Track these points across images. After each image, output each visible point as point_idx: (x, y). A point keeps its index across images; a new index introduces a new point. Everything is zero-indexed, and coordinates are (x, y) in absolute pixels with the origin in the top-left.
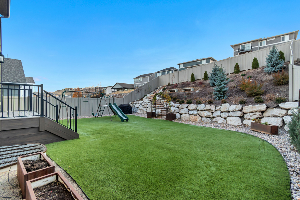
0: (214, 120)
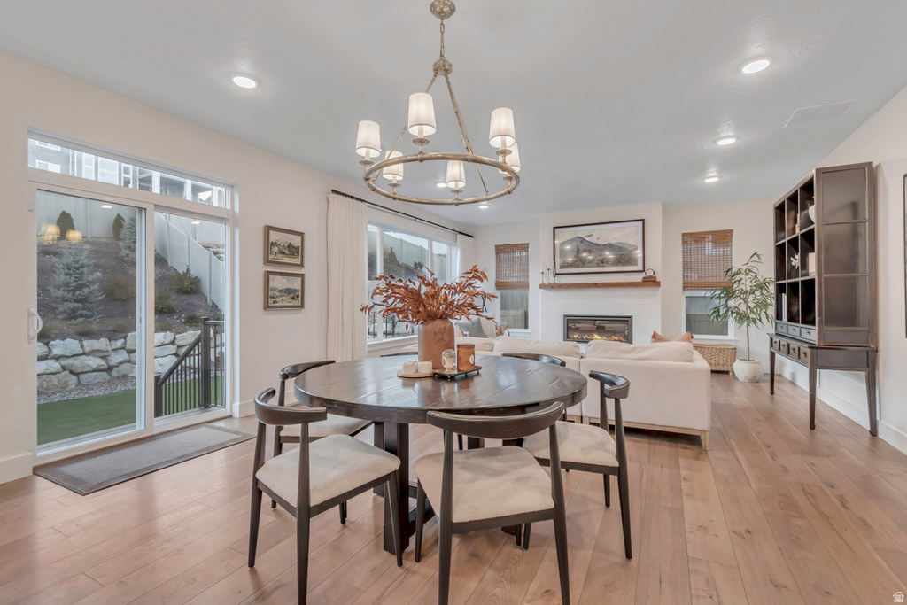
0: (114, 373)
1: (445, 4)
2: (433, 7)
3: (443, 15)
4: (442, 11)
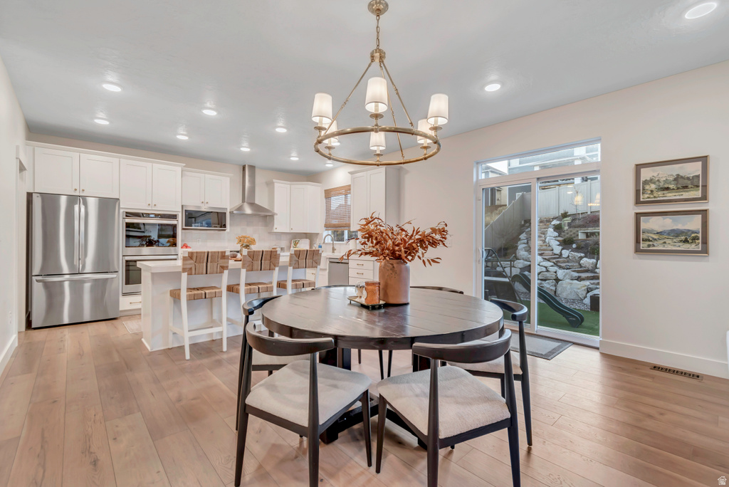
1: (380, 3)
2: (370, 5)
3: (378, 12)
4: (379, 10)
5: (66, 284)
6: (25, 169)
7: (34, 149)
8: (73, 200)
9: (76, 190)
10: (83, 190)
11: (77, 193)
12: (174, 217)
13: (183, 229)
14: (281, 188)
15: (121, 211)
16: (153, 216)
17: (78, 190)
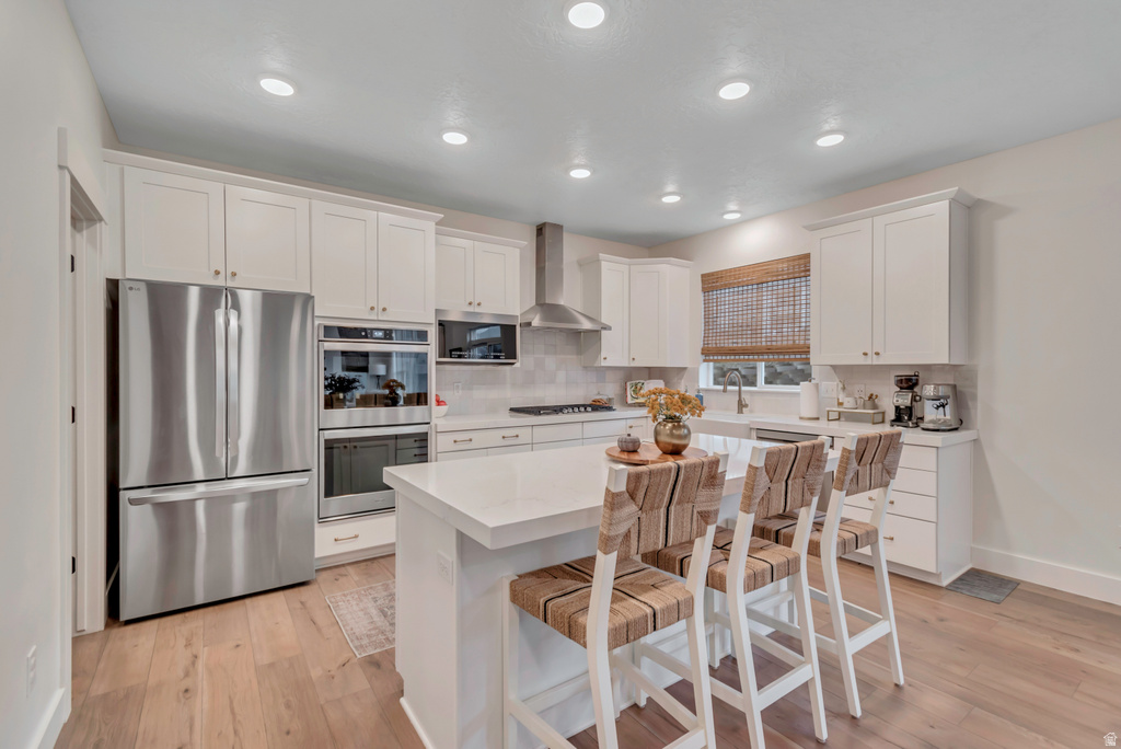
5: (200, 507)
6: (101, 219)
7: (122, 172)
8: (211, 296)
9: (217, 273)
10: (234, 274)
11: (219, 282)
12: (422, 336)
13: (438, 363)
14: (614, 271)
15: (317, 323)
16: (380, 334)
17: (222, 273)
